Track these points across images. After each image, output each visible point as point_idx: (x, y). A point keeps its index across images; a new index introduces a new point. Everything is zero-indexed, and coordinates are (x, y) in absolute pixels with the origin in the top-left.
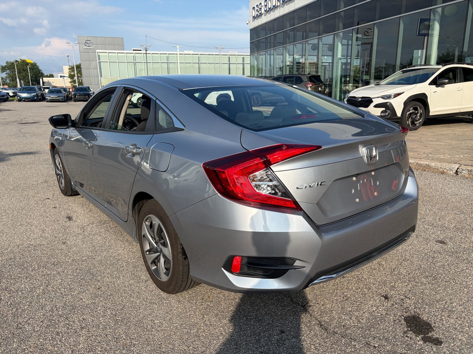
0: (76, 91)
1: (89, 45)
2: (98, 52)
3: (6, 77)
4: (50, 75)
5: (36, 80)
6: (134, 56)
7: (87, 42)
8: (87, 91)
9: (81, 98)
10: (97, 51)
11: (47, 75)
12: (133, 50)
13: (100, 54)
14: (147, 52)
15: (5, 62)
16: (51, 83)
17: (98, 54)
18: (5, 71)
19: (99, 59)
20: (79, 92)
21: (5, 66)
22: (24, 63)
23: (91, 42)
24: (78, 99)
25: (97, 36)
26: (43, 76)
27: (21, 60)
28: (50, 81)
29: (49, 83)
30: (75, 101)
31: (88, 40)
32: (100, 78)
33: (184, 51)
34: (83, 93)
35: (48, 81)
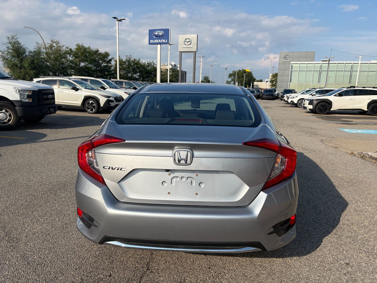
0: (265, 92)
1: (287, 59)
2: (292, 64)
3: (231, 81)
4: (260, 80)
5: (249, 83)
6: (320, 66)
7: (286, 56)
8: (272, 92)
9: (266, 97)
10: (292, 62)
11: (258, 80)
12: (322, 61)
13: (293, 65)
14: (330, 62)
15: (232, 71)
16: (259, 86)
17: (291, 64)
18: (231, 77)
19: (292, 69)
20: (267, 93)
21: (232, 73)
22: (244, 72)
23: (289, 56)
24: (264, 98)
25: (294, 52)
26: (254, 80)
27: (243, 70)
28: (258, 84)
29: (257, 85)
30: (262, 99)
31: (287, 54)
32: (289, 83)
33: (371, 61)
34: (269, 94)
35: (257, 84)
